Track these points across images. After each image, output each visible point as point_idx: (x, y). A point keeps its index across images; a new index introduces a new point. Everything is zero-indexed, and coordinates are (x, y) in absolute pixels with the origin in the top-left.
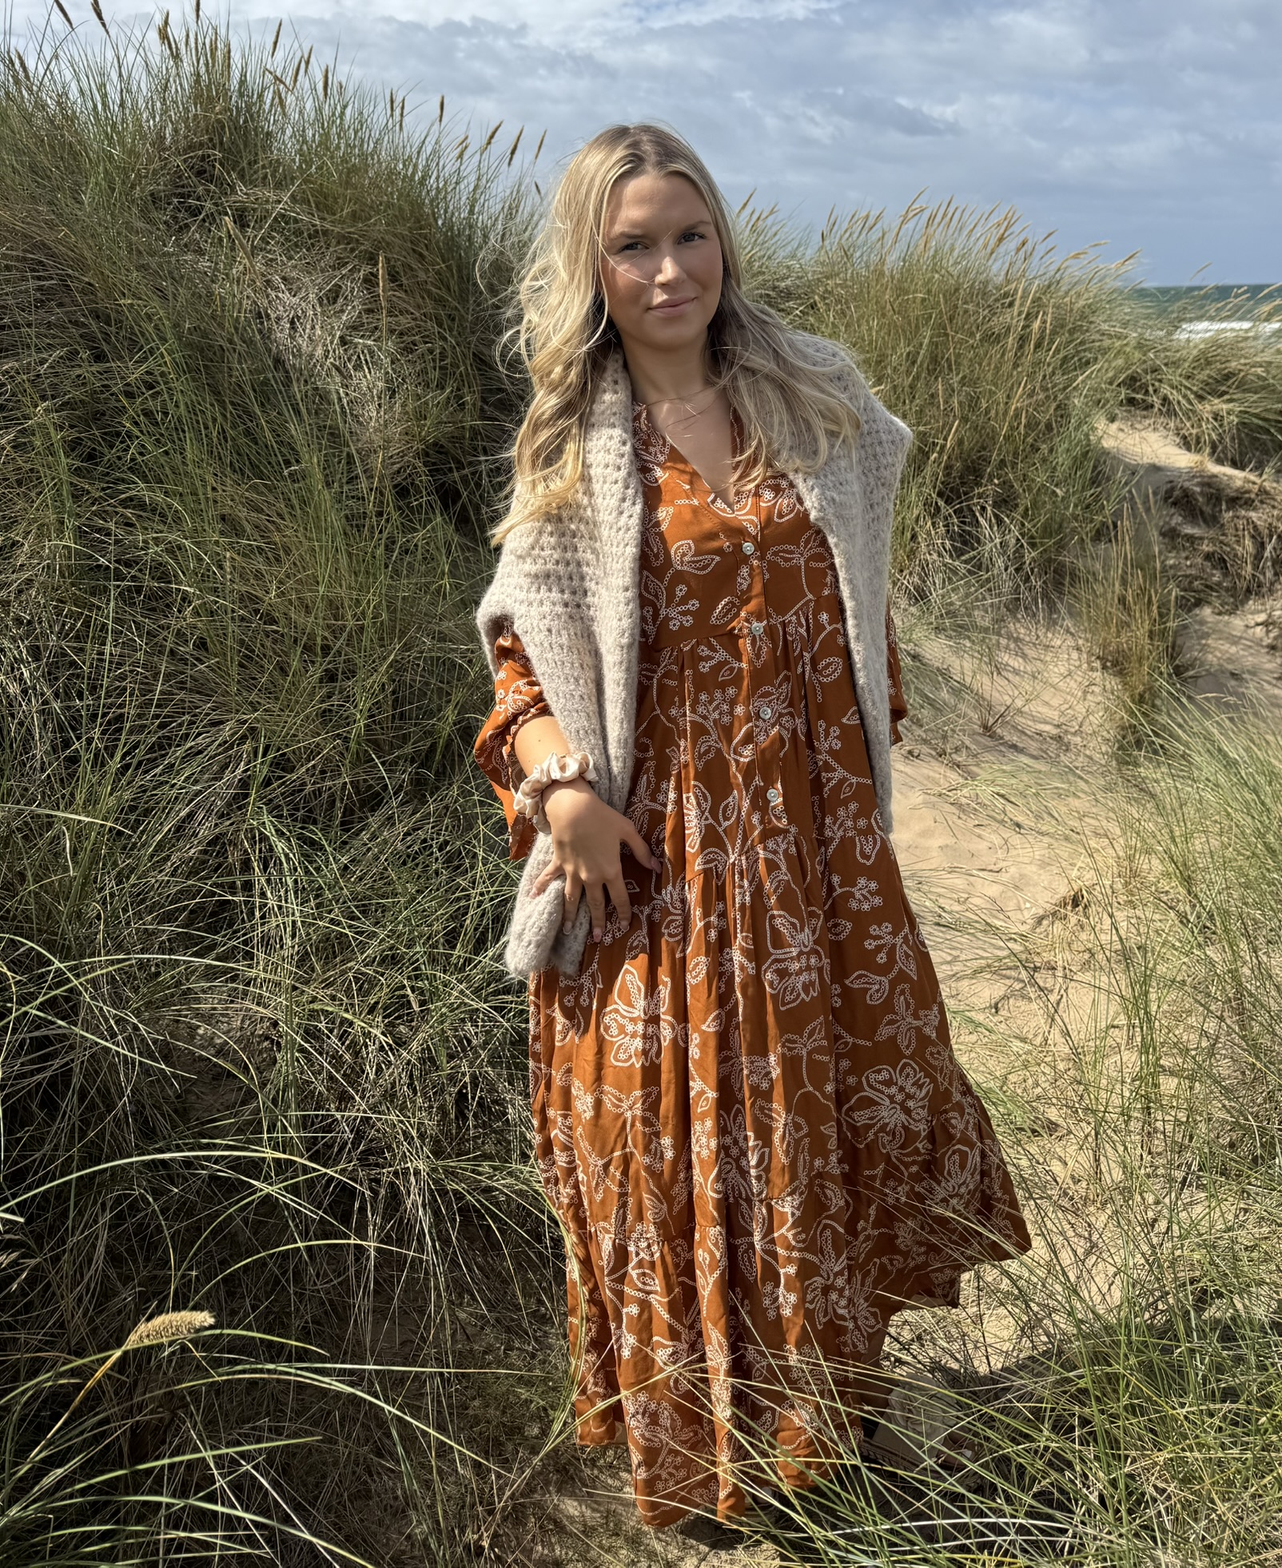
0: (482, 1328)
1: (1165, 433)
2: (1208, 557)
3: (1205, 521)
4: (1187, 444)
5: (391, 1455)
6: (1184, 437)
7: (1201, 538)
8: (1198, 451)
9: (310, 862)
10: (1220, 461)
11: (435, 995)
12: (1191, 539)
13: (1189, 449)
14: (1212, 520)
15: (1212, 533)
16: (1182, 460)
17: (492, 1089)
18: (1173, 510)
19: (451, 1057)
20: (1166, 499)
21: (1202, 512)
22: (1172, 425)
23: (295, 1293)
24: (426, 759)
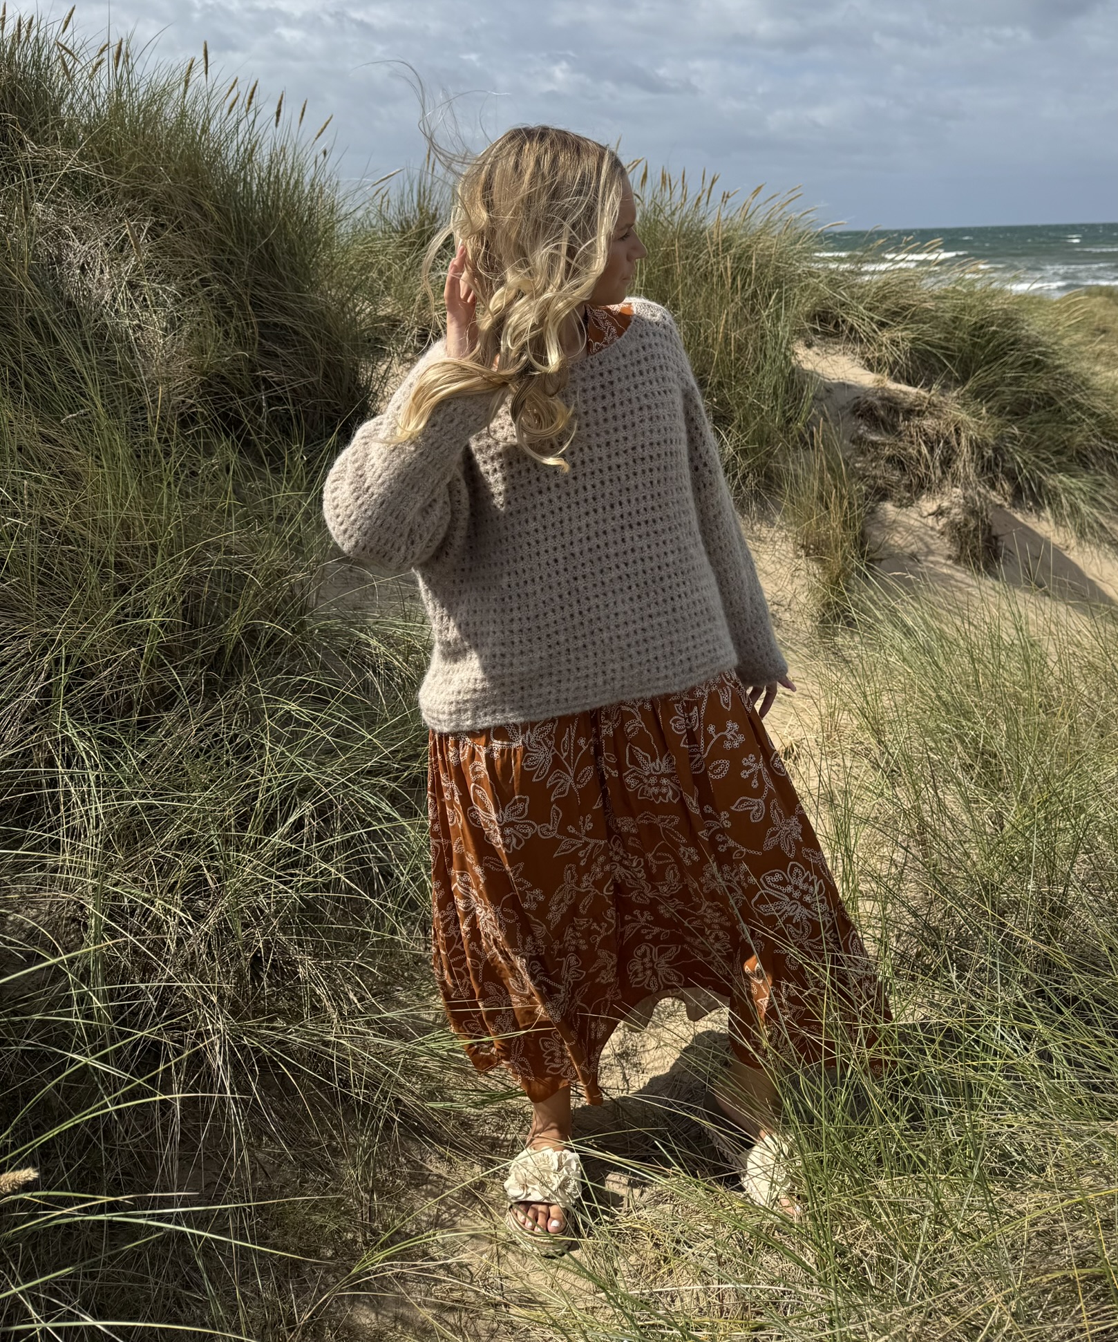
0: (280, 1166)
1: (852, 356)
2: (890, 459)
3: (886, 430)
4: (870, 366)
5: (198, 1286)
6: (868, 360)
7: (884, 445)
8: (879, 372)
9: (110, 759)
10: (896, 380)
11: (228, 873)
12: (874, 444)
13: (872, 370)
14: (892, 429)
15: (892, 440)
16: (866, 379)
17: (284, 951)
18: (860, 421)
19: (246, 926)
20: (854, 412)
21: (883, 423)
22: (858, 350)
23: (106, 1149)
24: (215, 662)
